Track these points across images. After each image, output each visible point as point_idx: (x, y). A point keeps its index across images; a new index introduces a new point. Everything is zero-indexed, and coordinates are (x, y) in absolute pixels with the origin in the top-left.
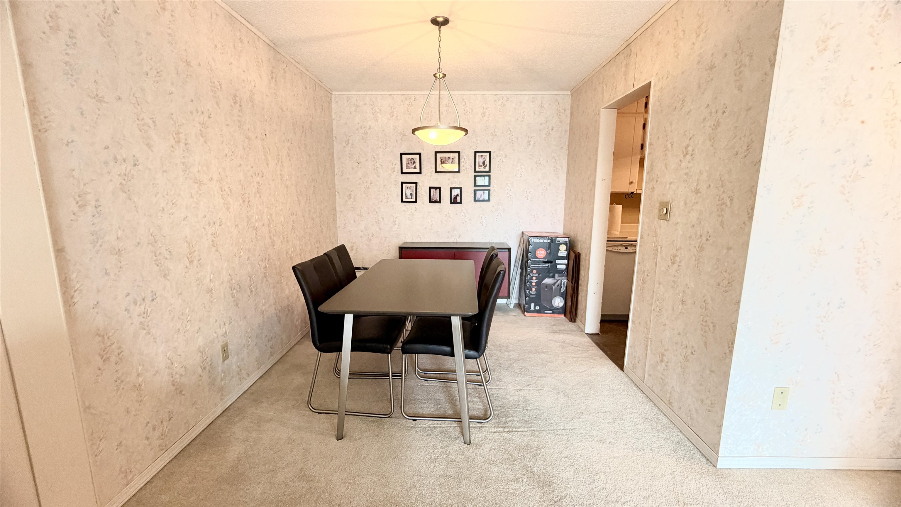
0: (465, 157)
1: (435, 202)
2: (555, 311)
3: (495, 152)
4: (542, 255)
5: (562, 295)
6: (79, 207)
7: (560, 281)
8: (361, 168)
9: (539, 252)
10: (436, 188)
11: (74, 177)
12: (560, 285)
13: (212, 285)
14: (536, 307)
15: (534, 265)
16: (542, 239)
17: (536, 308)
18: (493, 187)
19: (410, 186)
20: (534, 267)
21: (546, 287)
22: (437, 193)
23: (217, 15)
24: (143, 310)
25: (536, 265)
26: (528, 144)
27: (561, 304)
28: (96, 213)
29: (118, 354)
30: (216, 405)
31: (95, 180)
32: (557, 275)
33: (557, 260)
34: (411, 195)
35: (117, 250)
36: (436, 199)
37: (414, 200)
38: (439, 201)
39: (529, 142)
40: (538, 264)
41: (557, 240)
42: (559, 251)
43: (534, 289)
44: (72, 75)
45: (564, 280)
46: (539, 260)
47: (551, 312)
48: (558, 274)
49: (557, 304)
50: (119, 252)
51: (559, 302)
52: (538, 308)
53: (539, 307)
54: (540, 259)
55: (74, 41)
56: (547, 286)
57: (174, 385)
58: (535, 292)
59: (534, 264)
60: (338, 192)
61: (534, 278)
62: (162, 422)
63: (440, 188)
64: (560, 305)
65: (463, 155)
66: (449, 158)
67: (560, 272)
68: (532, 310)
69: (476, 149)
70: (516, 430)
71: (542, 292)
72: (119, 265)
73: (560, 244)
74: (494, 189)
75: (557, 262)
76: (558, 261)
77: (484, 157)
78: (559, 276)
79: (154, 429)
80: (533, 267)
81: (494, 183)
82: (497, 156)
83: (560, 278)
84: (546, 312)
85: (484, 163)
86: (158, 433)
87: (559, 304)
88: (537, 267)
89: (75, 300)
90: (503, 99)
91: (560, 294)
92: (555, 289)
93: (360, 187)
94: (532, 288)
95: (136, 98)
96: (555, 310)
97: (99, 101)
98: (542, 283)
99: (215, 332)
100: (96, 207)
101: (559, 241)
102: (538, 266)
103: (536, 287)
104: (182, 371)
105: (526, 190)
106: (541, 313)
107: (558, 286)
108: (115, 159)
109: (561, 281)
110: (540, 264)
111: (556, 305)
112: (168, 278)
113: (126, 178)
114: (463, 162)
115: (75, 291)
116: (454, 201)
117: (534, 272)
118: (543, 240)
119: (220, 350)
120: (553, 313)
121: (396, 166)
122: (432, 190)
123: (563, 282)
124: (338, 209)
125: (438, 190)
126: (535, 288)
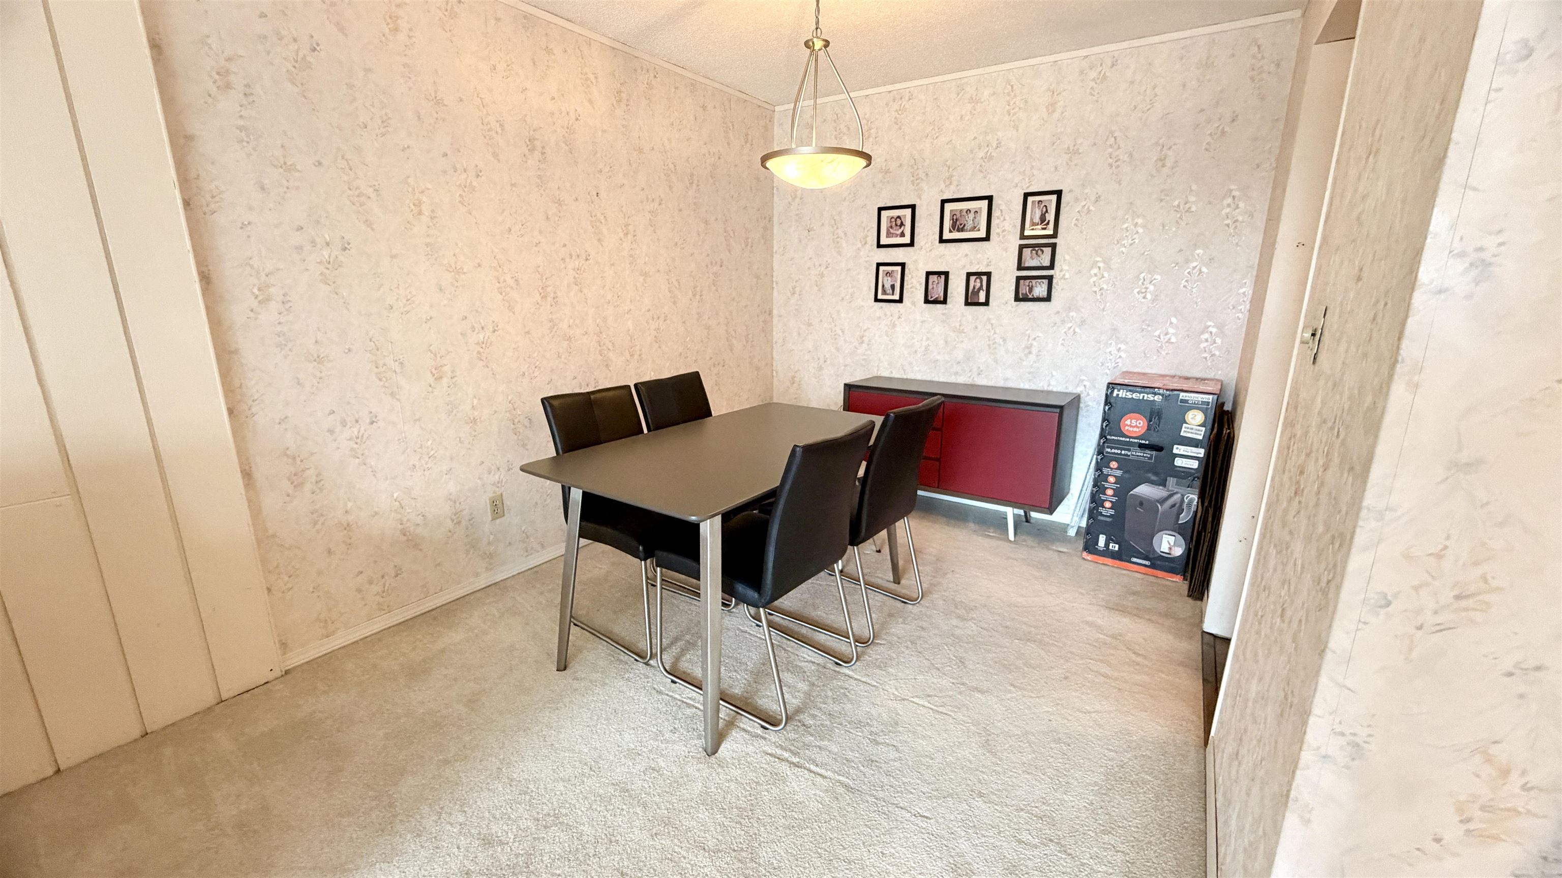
0: (1003, 207)
1: (936, 302)
2: (1160, 563)
3: (1071, 191)
4: (1135, 429)
5: (1180, 530)
6: (259, 302)
7: (1179, 495)
8: (813, 238)
9: (1128, 422)
10: (939, 274)
11: (252, 267)
12: (1177, 505)
13: (476, 413)
14: (1111, 545)
15: (1113, 451)
16: (1140, 393)
17: (1111, 547)
18: (1061, 271)
19: (892, 271)
20: (1114, 453)
21: (1141, 504)
22: (940, 285)
23: (498, 20)
24: (356, 433)
25: (1119, 452)
26: (1160, 164)
27: (1178, 552)
28: (283, 310)
29: (317, 482)
30: (477, 575)
31: (282, 269)
32: (1171, 481)
33: (1175, 446)
34: (893, 287)
35: (316, 355)
36: (937, 296)
37: (897, 297)
38: (942, 299)
39: (1162, 160)
40: (1125, 450)
41: (1180, 397)
42: (1184, 425)
43: (1108, 505)
44: (248, 143)
45: (1191, 496)
46: (1128, 440)
47: (1147, 563)
48: (1175, 479)
49: (1165, 548)
50: (319, 360)
51: (1172, 544)
52: (1114, 547)
53: (1117, 546)
54: (1130, 437)
55: (251, 99)
56: (1142, 502)
57: (405, 535)
58: (1112, 512)
59: (1115, 448)
60: (777, 283)
61: (1112, 479)
62: (383, 577)
63: (946, 274)
64: (1173, 552)
65: (1000, 202)
66: (969, 211)
67: (1183, 474)
68: (1099, 548)
69: (1028, 187)
70: (813, 767)
71: (1128, 515)
72: (319, 375)
73: (1187, 407)
74: (1062, 274)
75: (1175, 451)
76: (1178, 449)
77: (1043, 205)
78: (1177, 484)
79: (371, 582)
80: (1112, 453)
81: (1065, 260)
82: (1077, 200)
83: (1182, 490)
84: (1134, 560)
85: (1043, 219)
86: (376, 588)
87: (1170, 549)
88: (1121, 454)
89: (254, 410)
90: (1101, 65)
91: (1177, 526)
92: (1164, 513)
93: (809, 274)
94: (1105, 501)
95: (346, 160)
96: (1159, 560)
97: (288, 170)
98: (1131, 492)
99: (480, 478)
100: (283, 303)
101: (1186, 401)
102: (1123, 452)
103: (1114, 499)
104: (419, 520)
105: (1142, 276)
106: (1121, 559)
107: (1173, 506)
108: (314, 243)
109: (1183, 496)
110: (1129, 450)
111: (1162, 550)
112: (397, 397)
113: (329, 266)
114: (998, 218)
115: (254, 401)
116: (970, 301)
117: (1112, 466)
118: (1142, 395)
119: (489, 506)
120: (1153, 566)
121: (869, 234)
122: (933, 278)
123: (1186, 501)
124: (775, 312)
125: (943, 277)
126: (1111, 501)
